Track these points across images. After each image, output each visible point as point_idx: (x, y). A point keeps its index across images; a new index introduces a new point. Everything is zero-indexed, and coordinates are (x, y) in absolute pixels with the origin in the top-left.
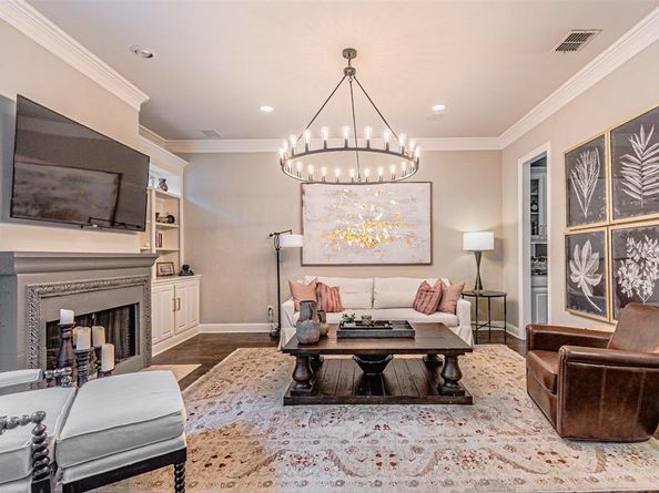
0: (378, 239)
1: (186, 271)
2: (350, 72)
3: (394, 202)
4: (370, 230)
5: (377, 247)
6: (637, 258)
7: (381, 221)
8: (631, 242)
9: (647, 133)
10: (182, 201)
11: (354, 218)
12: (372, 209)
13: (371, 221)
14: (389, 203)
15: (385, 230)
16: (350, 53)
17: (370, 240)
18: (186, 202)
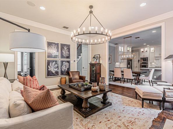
2: (91, 12)
6: (65, 65)
8: (64, 62)
9: (67, 47)
16: (91, 7)
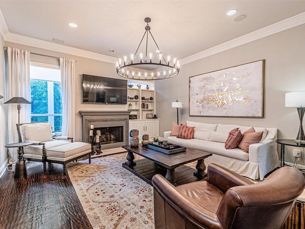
0: (225, 101)
1: (155, 117)
2: (148, 28)
3: (235, 79)
4: (220, 97)
5: (224, 106)
7: (227, 91)
10: (155, 92)
11: (213, 91)
12: (222, 85)
13: (221, 91)
14: (232, 79)
15: (229, 96)
16: (148, 20)
17: (220, 103)
18: (156, 92)
